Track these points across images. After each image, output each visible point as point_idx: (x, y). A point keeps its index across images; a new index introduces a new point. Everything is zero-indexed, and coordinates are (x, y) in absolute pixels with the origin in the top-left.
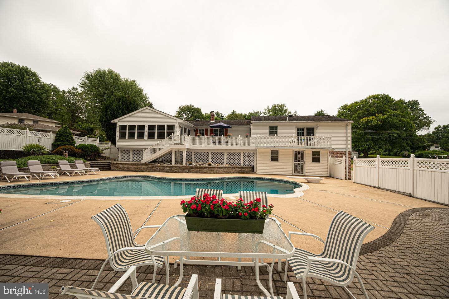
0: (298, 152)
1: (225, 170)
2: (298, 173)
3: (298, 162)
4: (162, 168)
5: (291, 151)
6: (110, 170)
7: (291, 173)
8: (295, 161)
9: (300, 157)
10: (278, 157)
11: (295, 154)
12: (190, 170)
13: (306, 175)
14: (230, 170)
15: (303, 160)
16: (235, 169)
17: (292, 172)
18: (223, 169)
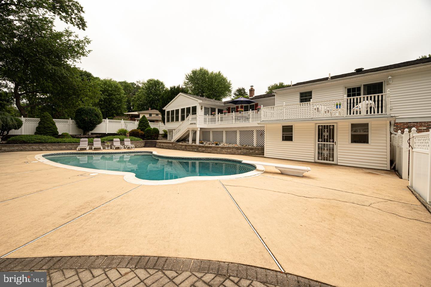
0: (325, 126)
1: (228, 150)
2: (324, 160)
3: (324, 141)
4: (180, 146)
5: (313, 124)
6: (155, 147)
7: (313, 159)
8: (319, 141)
9: (328, 134)
10: (292, 134)
11: (319, 129)
12: (198, 149)
13: (339, 164)
14: (234, 150)
15: (333, 138)
16: (241, 150)
17: (315, 158)
18: (227, 149)
